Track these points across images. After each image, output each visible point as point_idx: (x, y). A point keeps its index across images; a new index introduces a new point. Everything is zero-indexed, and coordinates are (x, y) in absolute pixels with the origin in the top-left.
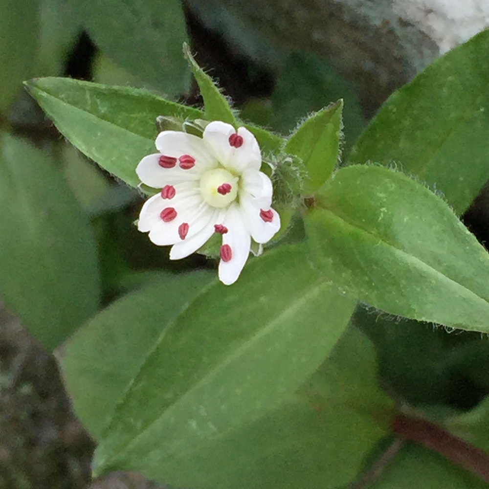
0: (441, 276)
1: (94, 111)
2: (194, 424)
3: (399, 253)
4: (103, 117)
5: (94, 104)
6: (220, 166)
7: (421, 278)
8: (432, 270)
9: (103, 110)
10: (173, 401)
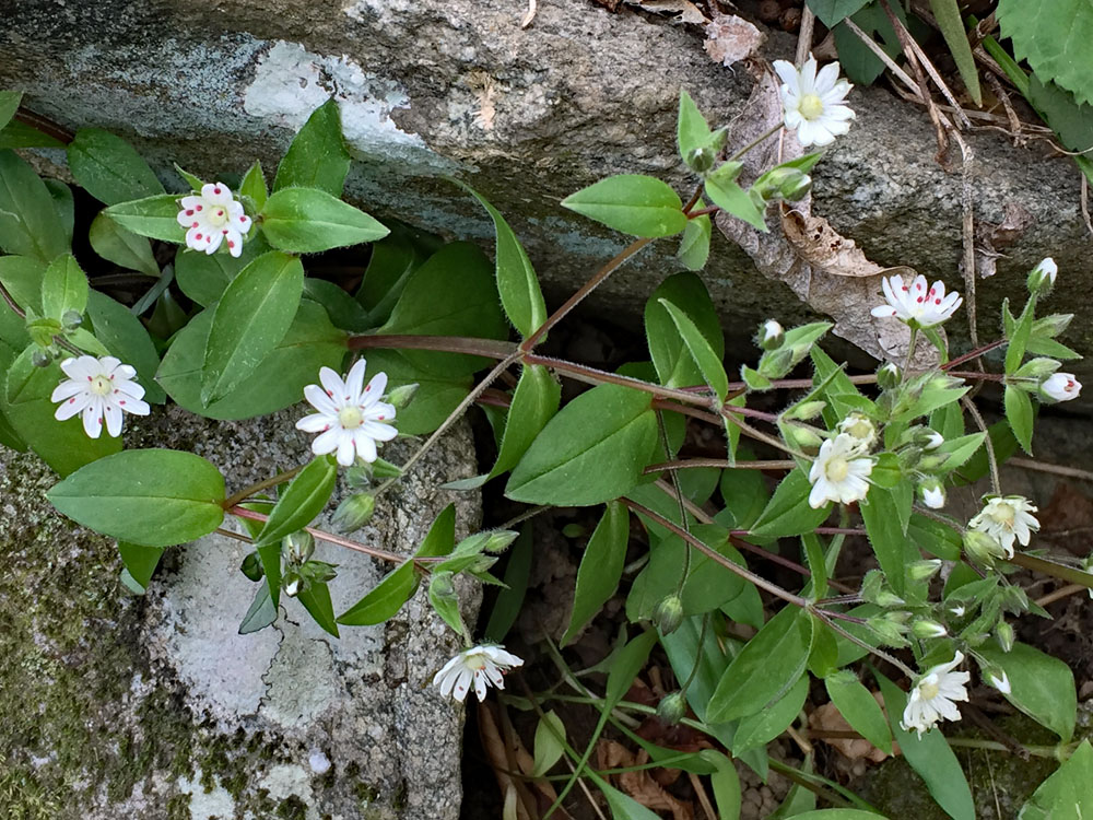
0: (334, 225)
1: (141, 214)
2: (245, 362)
3: (311, 222)
4: (147, 215)
5: (140, 210)
6: (213, 206)
7: (325, 229)
8: (329, 224)
9: (145, 212)
10: (230, 355)
